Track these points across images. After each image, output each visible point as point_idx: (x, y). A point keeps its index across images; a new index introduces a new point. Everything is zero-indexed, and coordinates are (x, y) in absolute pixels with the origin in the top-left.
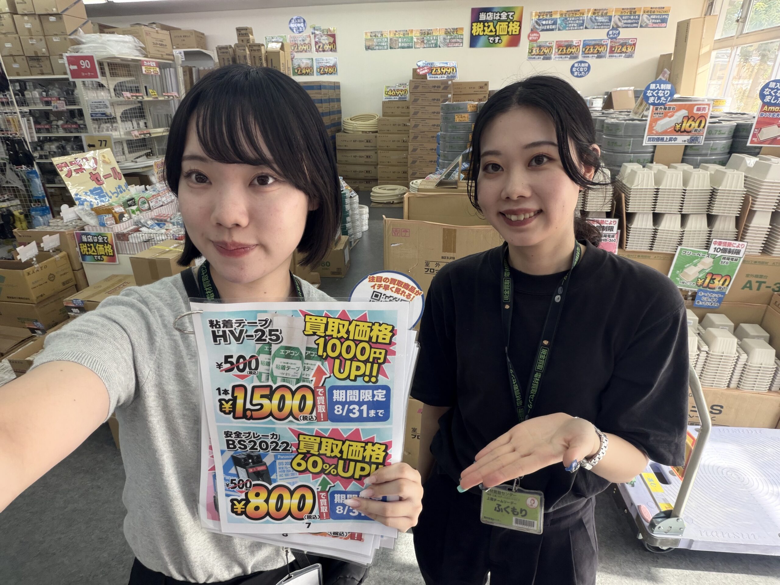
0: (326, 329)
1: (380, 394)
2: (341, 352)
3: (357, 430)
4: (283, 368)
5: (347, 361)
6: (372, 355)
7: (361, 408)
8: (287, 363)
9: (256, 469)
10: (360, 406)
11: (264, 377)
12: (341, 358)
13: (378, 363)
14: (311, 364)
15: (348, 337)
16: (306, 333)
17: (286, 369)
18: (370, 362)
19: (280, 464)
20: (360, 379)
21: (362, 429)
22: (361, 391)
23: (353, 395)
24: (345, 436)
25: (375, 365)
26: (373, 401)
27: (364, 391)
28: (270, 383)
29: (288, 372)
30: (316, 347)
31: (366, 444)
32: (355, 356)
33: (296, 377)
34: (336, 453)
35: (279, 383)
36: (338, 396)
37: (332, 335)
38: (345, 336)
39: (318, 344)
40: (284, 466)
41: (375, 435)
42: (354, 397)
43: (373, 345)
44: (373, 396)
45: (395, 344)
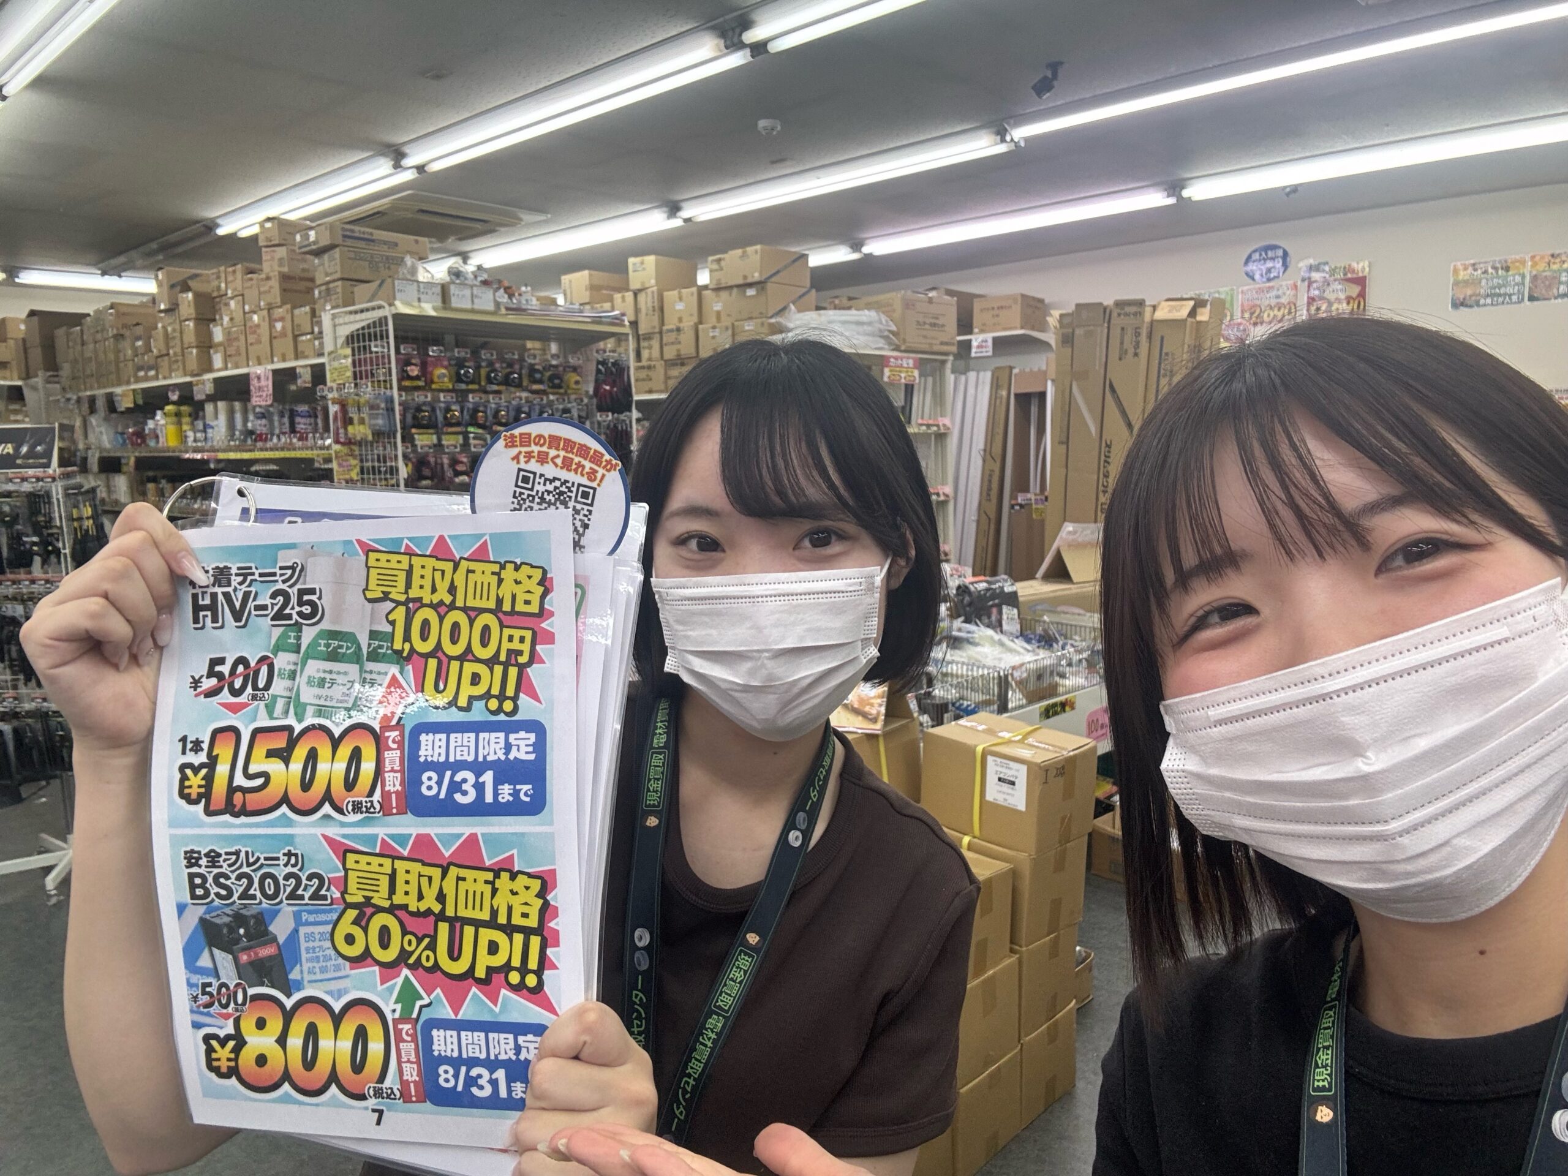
0: (408, 585)
1: (522, 743)
2: (439, 643)
3: (473, 838)
4: (322, 683)
5: (452, 662)
6: (506, 645)
7: (481, 780)
8: (331, 672)
9: (256, 954)
10: (478, 775)
11: (280, 705)
12: (440, 654)
13: (517, 664)
14: (379, 673)
15: (454, 601)
16: (369, 595)
17: (327, 685)
18: (500, 663)
19: (309, 937)
20: (478, 705)
21: (483, 835)
22: (482, 735)
23: (463, 747)
24: (447, 854)
25: (511, 668)
26: (507, 758)
27: (486, 735)
28: (291, 721)
29: (330, 693)
30: (388, 628)
31: (497, 876)
32: (469, 649)
33: (345, 705)
34: (430, 902)
35: (309, 721)
36: (431, 747)
37: (420, 599)
38: (448, 599)
39: (392, 623)
40: (317, 944)
41: (515, 852)
42: (465, 749)
43: (507, 620)
44: (508, 747)
45: (552, 614)
